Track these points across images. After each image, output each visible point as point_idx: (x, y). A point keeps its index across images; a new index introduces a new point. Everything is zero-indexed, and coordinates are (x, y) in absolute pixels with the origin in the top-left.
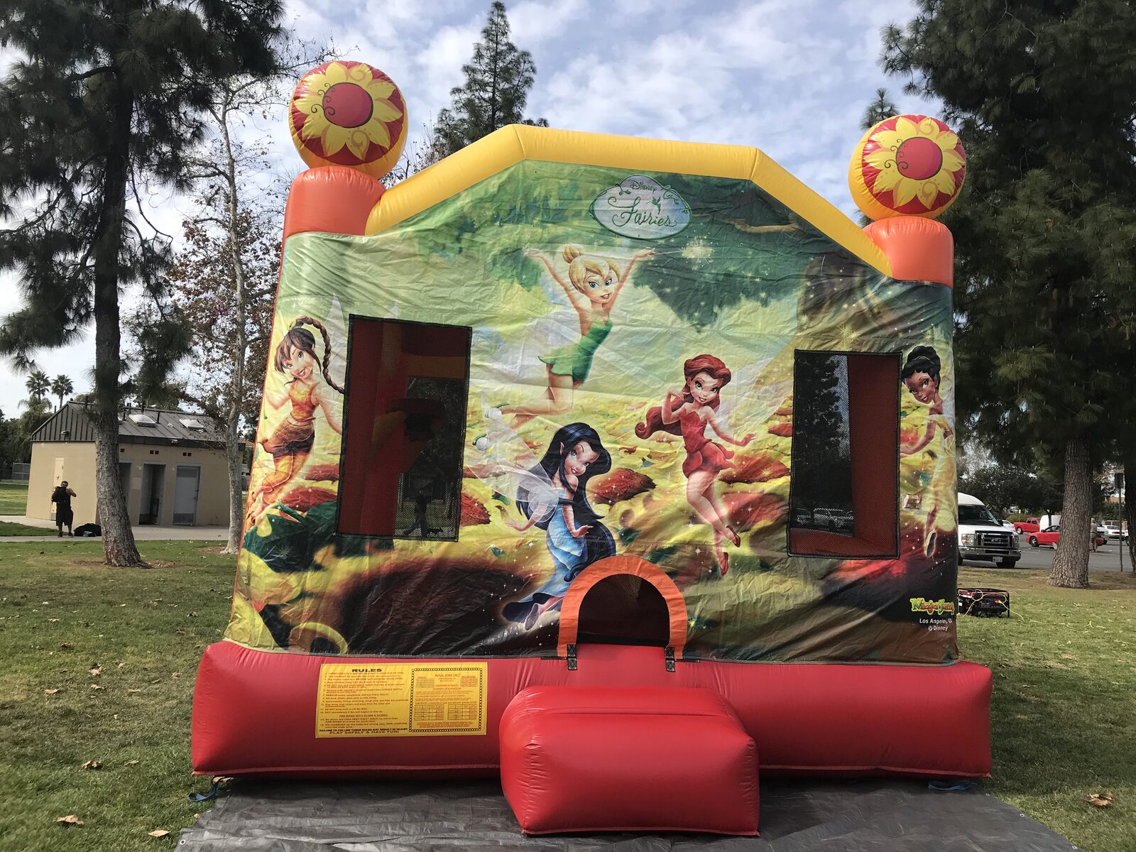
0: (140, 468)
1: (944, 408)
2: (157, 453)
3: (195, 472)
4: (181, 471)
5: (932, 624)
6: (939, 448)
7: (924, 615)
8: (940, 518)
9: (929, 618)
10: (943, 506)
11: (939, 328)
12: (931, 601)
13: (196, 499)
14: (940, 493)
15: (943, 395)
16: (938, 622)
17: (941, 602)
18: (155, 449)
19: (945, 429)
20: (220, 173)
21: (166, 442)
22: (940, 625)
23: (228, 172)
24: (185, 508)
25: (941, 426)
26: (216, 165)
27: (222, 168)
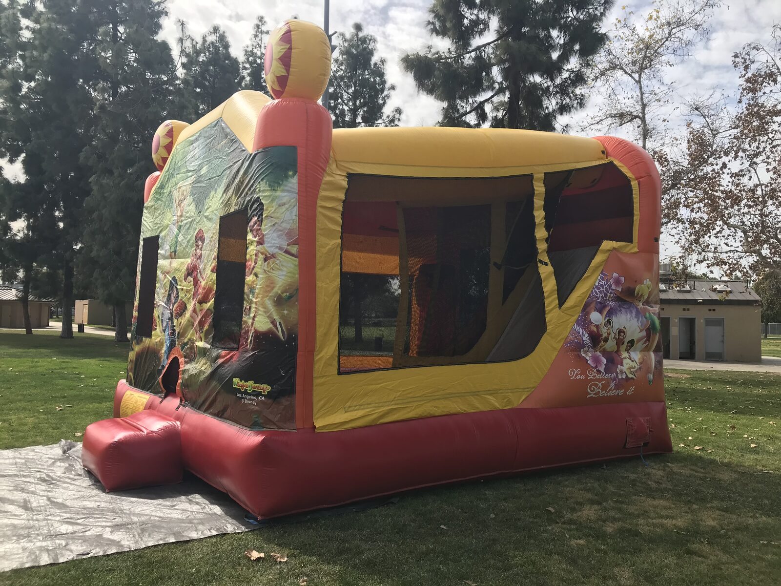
0: (676, 320)
1: (265, 239)
2: (688, 310)
3: (720, 322)
4: (709, 322)
5: (244, 398)
6: (259, 270)
7: (238, 391)
8: (257, 321)
9: (242, 393)
10: (260, 312)
11: (265, 181)
12: (243, 381)
13: (723, 342)
14: (258, 303)
15: (265, 230)
16: (248, 397)
17: (251, 383)
18: (686, 307)
19: (266, 255)
20: (636, 117)
21: (694, 302)
22: (249, 399)
23: (640, 115)
24: (715, 348)
25: (262, 253)
26: (631, 112)
27: (635, 114)
